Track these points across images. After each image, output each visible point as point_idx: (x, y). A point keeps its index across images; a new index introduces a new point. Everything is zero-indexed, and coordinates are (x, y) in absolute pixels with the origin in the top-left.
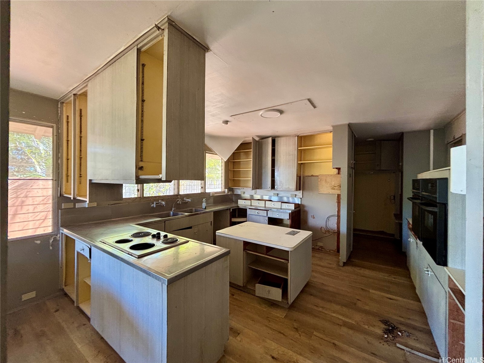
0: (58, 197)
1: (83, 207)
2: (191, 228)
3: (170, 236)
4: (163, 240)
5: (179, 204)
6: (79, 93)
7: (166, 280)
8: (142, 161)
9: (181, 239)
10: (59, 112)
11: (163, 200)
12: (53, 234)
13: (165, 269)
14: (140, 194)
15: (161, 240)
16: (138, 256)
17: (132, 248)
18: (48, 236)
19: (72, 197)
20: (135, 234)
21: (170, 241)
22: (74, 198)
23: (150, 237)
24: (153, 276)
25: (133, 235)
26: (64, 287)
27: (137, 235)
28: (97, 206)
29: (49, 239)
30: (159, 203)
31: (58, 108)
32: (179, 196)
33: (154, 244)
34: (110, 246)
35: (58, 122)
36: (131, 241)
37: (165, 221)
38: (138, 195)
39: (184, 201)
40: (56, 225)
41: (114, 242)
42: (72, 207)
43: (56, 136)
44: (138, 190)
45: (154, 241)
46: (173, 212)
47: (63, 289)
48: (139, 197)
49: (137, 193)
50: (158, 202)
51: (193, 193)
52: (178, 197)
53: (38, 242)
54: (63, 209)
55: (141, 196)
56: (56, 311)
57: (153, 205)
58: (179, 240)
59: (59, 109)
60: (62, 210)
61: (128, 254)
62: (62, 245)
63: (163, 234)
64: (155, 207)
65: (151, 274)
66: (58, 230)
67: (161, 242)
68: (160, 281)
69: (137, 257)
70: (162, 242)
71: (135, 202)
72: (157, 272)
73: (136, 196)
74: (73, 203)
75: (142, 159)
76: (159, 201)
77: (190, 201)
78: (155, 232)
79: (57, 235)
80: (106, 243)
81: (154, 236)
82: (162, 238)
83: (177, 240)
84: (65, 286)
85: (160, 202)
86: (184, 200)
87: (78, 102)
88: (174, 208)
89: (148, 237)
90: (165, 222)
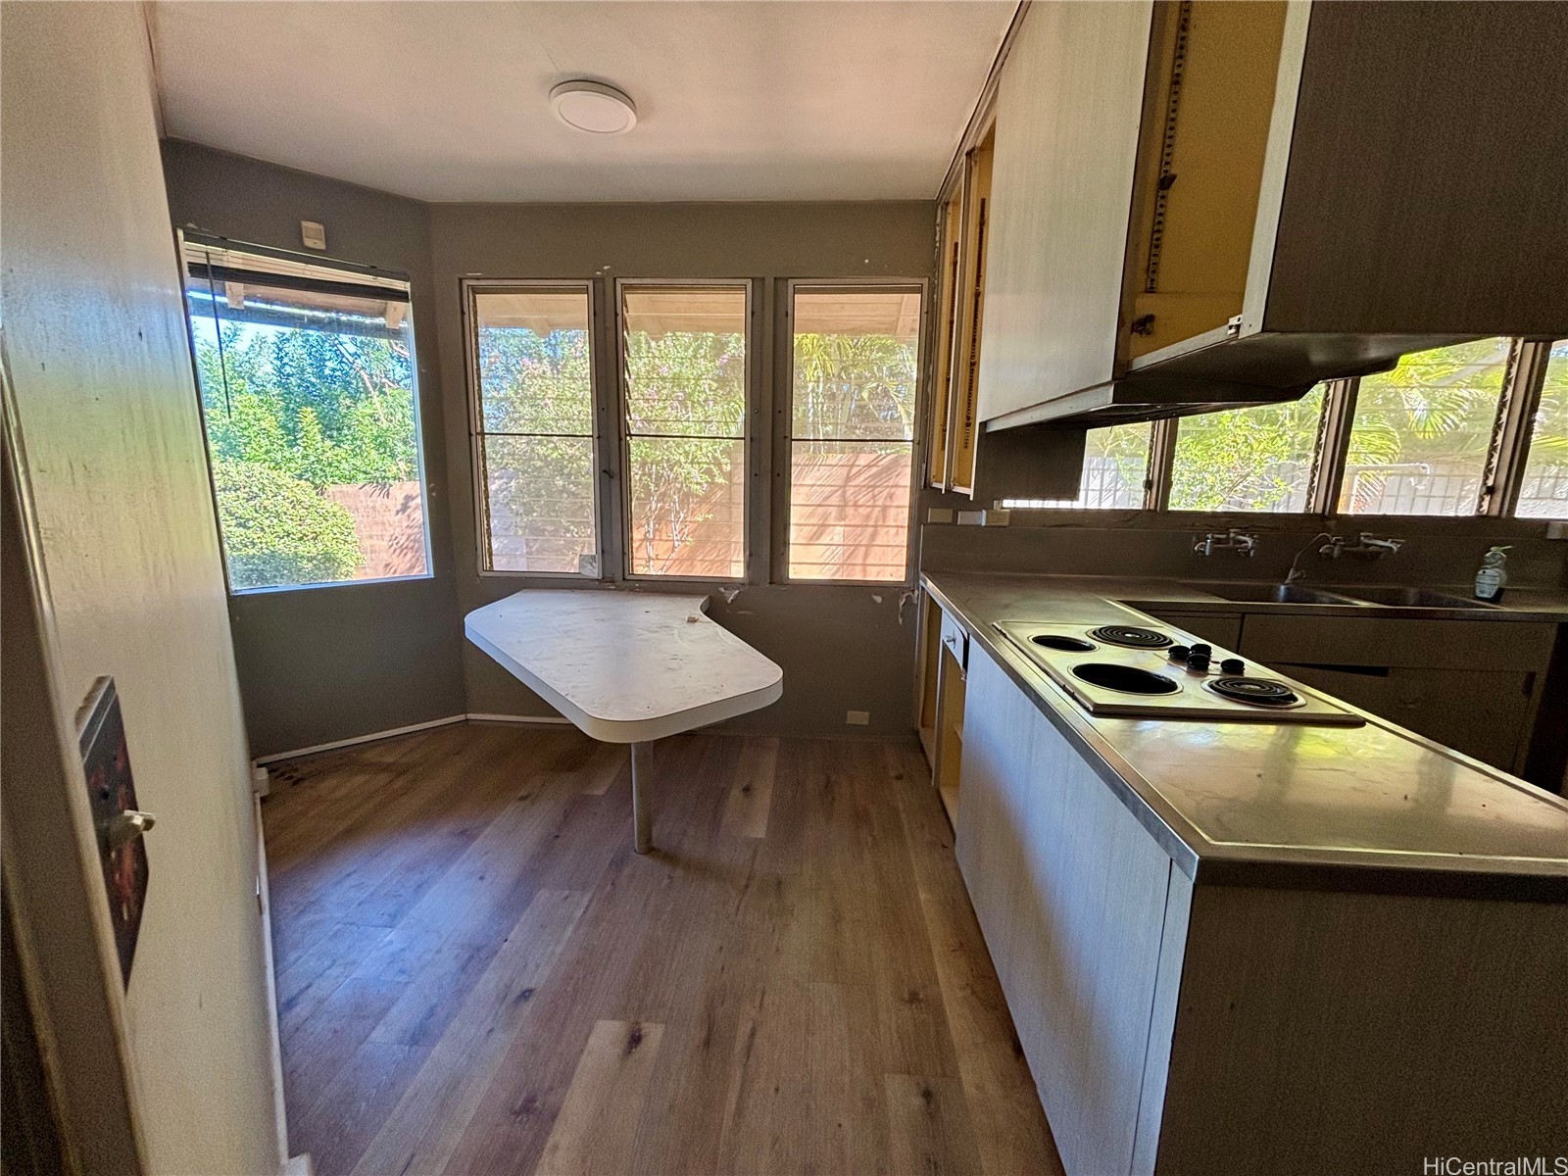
0: (921, 490)
1: (974, 523)
2: (1381, 672)
3: (1253, 669)
4: (1217, 678)
5: (1329, 556)
6: (979, 143)
7: (1194, 858)
8: (1151, 290)
9: (1312, 699)
10: (937, 239)
11: (1245, 531)
12: (906, 585)
13: (1198, 804)
14: (1154, 496)
15: (1209, 677)
16: (1096, 706)
17: (1083, 672)
18: (897, 589)
19: (942, 486)
20: (1107, 629)
21: (1250, 690)
22: (948, 490)
23: (1165, 654)
24: (1135, 808)
25: (1100, 630)
26: (920, 727)
27: (1113, 635)
28: (1010, 524)
29: (898, 598)
30: (1227, 540)
31: (935, 225)
32: (1332, 523)
33: (1174, 683)
34: (1016, 645)
35: (933, 268)
36: (1090, 648)
37: (1244, 614)
38: (1145, 503)
39: (1361, 548)
40: (912, 564)
41: (1030, 639)
42: (950, 520)
43: (927, 313)
44: (1148, 485)
45: (1178, 674)
46: (1287, 589)
47: (918, 732)
48: (1149, 510)
49: (1143, 494)
50: (1224, 536)
51: (1418, 512)
52: (1324, 526)
53: (879, 599)
54: (931, 524)
55: (1156, 506)
56: (899, 777)
57: (1202, 546)
58: (1301, 700)
59: (938, 229)
60: (926, 527)
61: (1064, 688)
62: (921, 622)
63: (1220, 654)
64: (1207, 554)
65: (1129, 796)
66: (917, 579)
67: (1205, 685)
68: (1167, 848)
69: (1091, 709)
70: (1211, 687)
71: (1132, 527)
72: (1156, 799)
73: (1139, 506)
74: (951, 511)
75: (1153, 280)
76: (1228, 535)
77: (1395, 548)
78: (1186, 640)
79: (913, 591)
80: (1008, 635)
81: (1179, 655)
82: (1215, 669)
83: (1295, 699)
84: (923, 725)
85: (1232, 535)
86: (1359, 543)
87: (977, 175)
88: (1296, 570)
89: (1157, 652)
90: (1243, 618)
